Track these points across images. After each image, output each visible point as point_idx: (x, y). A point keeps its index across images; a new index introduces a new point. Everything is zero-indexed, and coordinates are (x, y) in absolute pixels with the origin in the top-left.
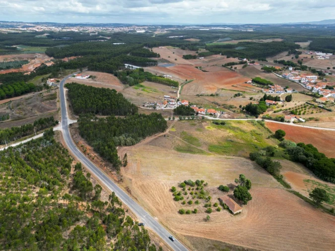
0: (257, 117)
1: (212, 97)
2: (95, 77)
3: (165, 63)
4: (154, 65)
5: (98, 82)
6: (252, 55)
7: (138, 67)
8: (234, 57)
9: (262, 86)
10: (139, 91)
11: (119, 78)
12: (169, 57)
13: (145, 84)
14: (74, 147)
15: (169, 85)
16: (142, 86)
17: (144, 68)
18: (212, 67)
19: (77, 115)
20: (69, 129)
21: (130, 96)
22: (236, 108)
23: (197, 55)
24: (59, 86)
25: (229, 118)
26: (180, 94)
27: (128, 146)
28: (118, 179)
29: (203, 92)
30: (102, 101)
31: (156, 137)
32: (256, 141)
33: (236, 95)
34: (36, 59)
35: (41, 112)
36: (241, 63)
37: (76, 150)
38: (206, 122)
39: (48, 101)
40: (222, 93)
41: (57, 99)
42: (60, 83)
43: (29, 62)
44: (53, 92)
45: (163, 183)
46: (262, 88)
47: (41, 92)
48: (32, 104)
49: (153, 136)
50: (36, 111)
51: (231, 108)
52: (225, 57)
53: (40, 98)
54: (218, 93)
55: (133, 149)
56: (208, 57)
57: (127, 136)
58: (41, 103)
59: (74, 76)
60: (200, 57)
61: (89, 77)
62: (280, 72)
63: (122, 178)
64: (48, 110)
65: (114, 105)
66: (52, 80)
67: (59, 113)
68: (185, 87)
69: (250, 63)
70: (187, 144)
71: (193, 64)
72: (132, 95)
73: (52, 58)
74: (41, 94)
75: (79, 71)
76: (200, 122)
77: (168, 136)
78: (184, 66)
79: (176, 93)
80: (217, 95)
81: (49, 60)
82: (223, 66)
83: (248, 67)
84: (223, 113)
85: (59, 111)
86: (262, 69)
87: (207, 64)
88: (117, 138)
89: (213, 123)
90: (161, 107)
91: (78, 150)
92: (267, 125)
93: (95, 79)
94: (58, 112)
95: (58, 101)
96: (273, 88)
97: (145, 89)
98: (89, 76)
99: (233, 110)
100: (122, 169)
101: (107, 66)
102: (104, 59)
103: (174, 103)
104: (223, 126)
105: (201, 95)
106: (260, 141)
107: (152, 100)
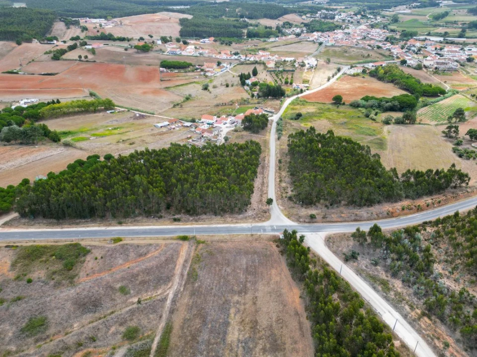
26: (153, 114)
33: (206, 88)
79: (145, 116)
80: (190, 96)
92: (307, 99)
94: (197, 243)
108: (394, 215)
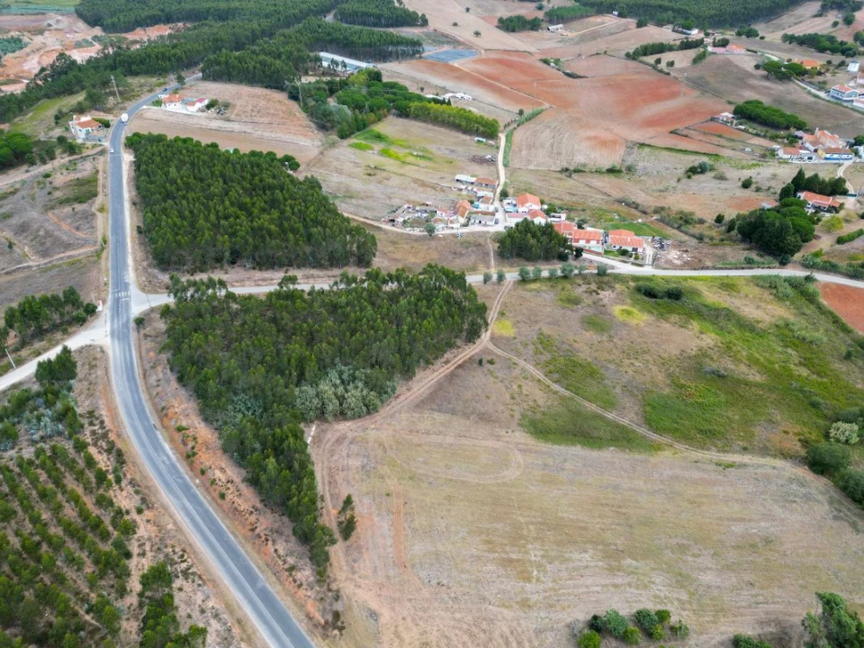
0: (783, 264)
1: (611, 178)
2: (227, 106)
3: (446, 48)
4: (412, 56)
5: (236, 127)
6: (712, 17)
7: (364, 65)
8: (660, 24)
9: (772, 132)
10: (373, 156)
11: (306, 108)
12: (455, 24)
13: (390, 126)
14: (150, 431)
15: (466, 131)
16: (379, 137)
17: (381, 66)
18: (593, 61)
19: (164, 270)
20: (133, 336)
21: (343, 179)
22: (701, 222)
23: (540, 15)
24: (106, 144)
25: (687, 265)
26: (505, 166)
27: (353, 418)
28: (324, 612)
29: (580, 159)
30: (250, 214)
31: (451, 367)
32: (804, 372)
33: (693, 171)
34: (47, 33)
35: (45, 254)
36: (687, 45)
37: (157, 447)
38: (612, 288)
39: (67, 210)
40: (643, 160)
41: (99, 200)
42: (111, 130)
43: (26, 45)
44: (86, 169)
45: (506, 631)
46: (773, 138)
47: (48, 167)
48: (15, 221)
49: (439, 362)
50: (26, 249)
51: (687, 222)
52: (631, 22)
53: (41, 196)
54: (629, 161)
55: (372, 434)
56: (575, 24)
57: (345, 376)
58: (42, 217)
59: (158, 103)
60: (551, 22)
61: (209, 107)
62: (821, 79)
63: (338, 606)
64: (68, 246)
65: (294, 231)
66: (84, 119)
67: (103, 262)
68: (519, 135)
69: (715, 45)
70: (562, 398)
71: (532, 49)
72: (350, 175)
73: (98, 31)
74: (47, 176)
75: (174, 84)
76: (594, 287)
77: (491, 362)
78: (506, 57)
79: (493, 162)
80: (629, 169)
81: (89, 38)
82: (628, 55)
83: (709, 59)
84: (662, 247)
85: (104, 255)
86: (757, 67)
87: (577, 49)
88: (311, 391)
89: (639, 290)
90: (451, 226)
91: (167, 446)
92: (826, 296)
93: (229, 113)
94: (98, 254)
95: (102, 210)
96: (813, 143)
97: (393, 150)
98: (206, 102)
99: (697, 230)
100: (337, 551)
101: (263, 64)
102: (254, 38)
103: (491, 209)
104: (675, 304)
105: (576, 171)
106: (819, 374)
107: (418, 195)
108: (165, 419)
